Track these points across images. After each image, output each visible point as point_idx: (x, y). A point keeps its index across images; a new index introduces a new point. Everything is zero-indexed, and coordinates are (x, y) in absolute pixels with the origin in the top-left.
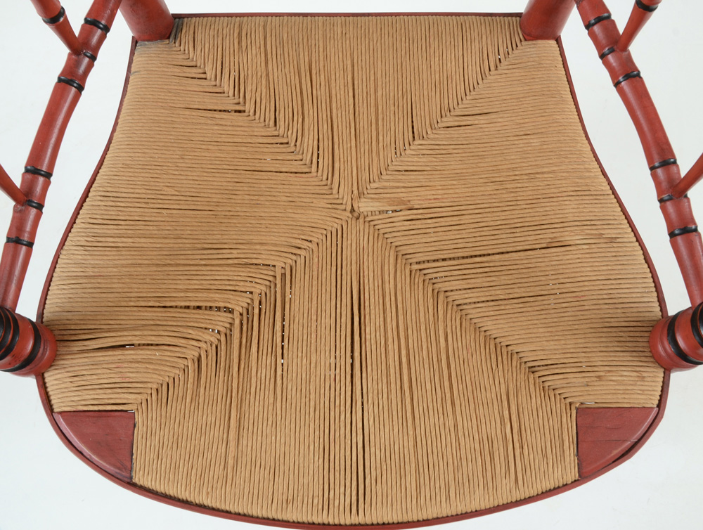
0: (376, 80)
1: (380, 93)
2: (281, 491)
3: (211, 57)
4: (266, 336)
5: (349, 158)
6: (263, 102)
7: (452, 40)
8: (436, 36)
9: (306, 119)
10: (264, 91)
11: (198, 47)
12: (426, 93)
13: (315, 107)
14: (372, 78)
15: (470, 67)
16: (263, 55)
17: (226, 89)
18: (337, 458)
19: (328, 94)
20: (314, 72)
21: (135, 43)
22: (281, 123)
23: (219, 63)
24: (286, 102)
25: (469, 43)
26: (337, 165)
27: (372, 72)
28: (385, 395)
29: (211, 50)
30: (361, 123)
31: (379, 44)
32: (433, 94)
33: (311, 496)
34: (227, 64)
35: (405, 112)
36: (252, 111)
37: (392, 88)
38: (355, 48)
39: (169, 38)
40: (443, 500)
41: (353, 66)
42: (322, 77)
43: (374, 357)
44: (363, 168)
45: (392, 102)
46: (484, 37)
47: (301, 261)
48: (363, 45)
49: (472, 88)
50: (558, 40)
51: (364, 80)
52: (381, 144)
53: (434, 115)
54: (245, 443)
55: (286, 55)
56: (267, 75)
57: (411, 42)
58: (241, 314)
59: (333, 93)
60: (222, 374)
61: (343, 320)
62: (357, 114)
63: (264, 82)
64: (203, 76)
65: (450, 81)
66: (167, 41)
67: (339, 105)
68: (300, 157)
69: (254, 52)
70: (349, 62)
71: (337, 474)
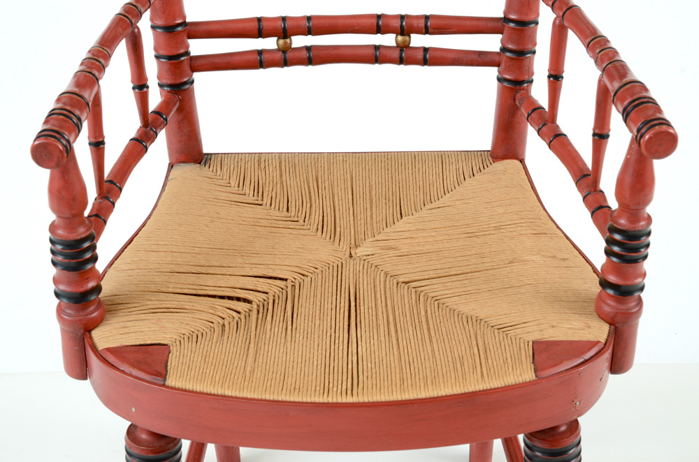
0: (370, 186)
1: (374, 192)
2: (289, 383)
3: (235, 172)
4: (279, 314)
5: (348, 226)
6: (278, 197)
7: (434, 163)
8: (420, 161)
9: (314, 206)
10: (279, 190)
11: (225, 168)
12: (412, 192)
13: (321, 199)
14: (368, 184)
15: (448, 179)
16: (278, 172)
17: (247, 192)
18: (336, 369)
19: (331, 193)
20: (320, 181)
21: (171, 166)
22: (292, 208)
23: (242, 176)
24: (297, 196)
25: (447, 165)
26: (338, 229)
27: (368, 181)
28: (376, 338)
29: (236, 169)
30: (359, 208)
31: (373, 166)
32: (418, 192)
33: (314, 385)
34: (249, 177)
35: (394, 203)
36: (269, 203)
37: (384, 190)
38: (354, 169)
39: (200, 163)
40: (422, 385)
41: (352, 179)
42: (327, 183)
43: (367, 321)
44: (359, 232)
45: (384, 197)
46: (460, 162)
47: (307, 280)
48: (361, 167)
49: (450, 190)
50: (522, 161)
51: (361, 185)
52: (374, 220)
53: (419, 204)
54: (261, 360)
55: (297, 171)
56: (282, 183)
57: (400, 165)
58: (258, 306)
59: (336, 192)
60: (242, 330)
61: (342, 304)
62: (355, 203)
63: (278, 186)
64: (229, 185)
65: (431, 186)
66: (198, 165)
67: (340, 198)
68: (308, 227)
69: (271, 170)
70: (349, 176)
71: (336, 375)
